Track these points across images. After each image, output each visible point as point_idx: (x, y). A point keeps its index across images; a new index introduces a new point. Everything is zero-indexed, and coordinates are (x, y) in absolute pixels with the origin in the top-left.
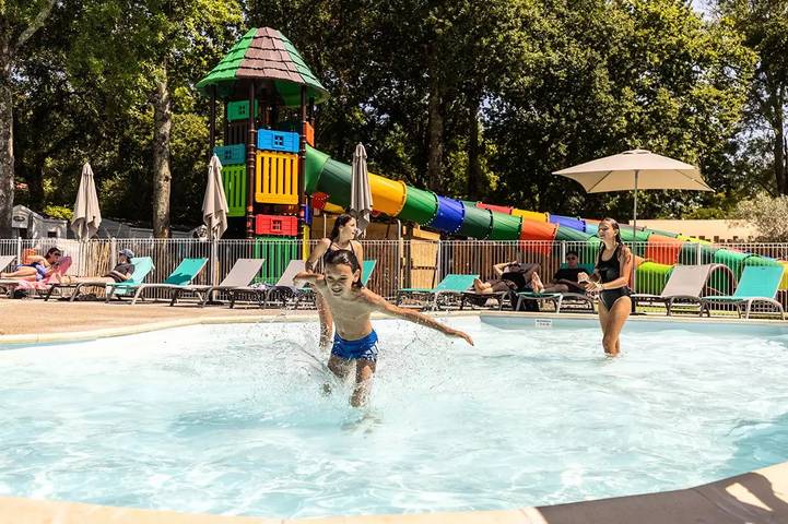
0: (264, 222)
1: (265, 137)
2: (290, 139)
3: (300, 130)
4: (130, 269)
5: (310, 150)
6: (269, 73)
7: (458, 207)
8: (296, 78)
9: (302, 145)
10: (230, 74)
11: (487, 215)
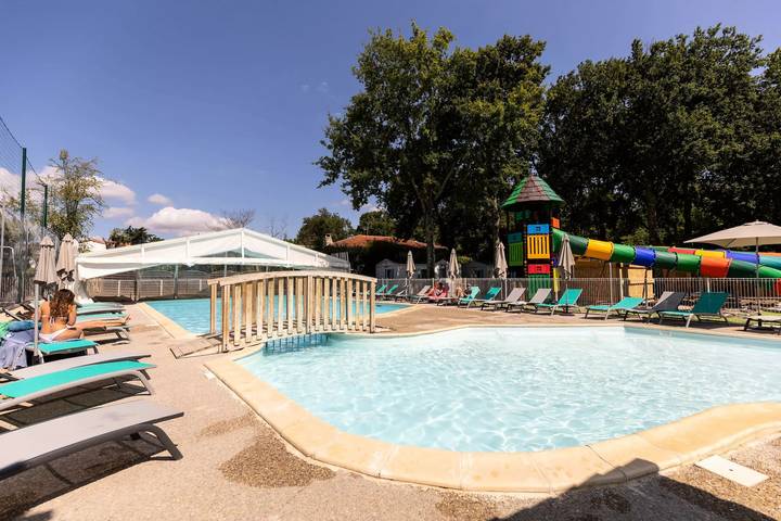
0: (532, 268)
1: (531, 228)
2: (545, 228)
3: (550, 222)
4: (470, 292)
5: (555, 231)
6: (531, 199)
7: (651, 253)
8: (545, 198)
9: (551, 230)
10: (513, 202)
11: (674, 256)
